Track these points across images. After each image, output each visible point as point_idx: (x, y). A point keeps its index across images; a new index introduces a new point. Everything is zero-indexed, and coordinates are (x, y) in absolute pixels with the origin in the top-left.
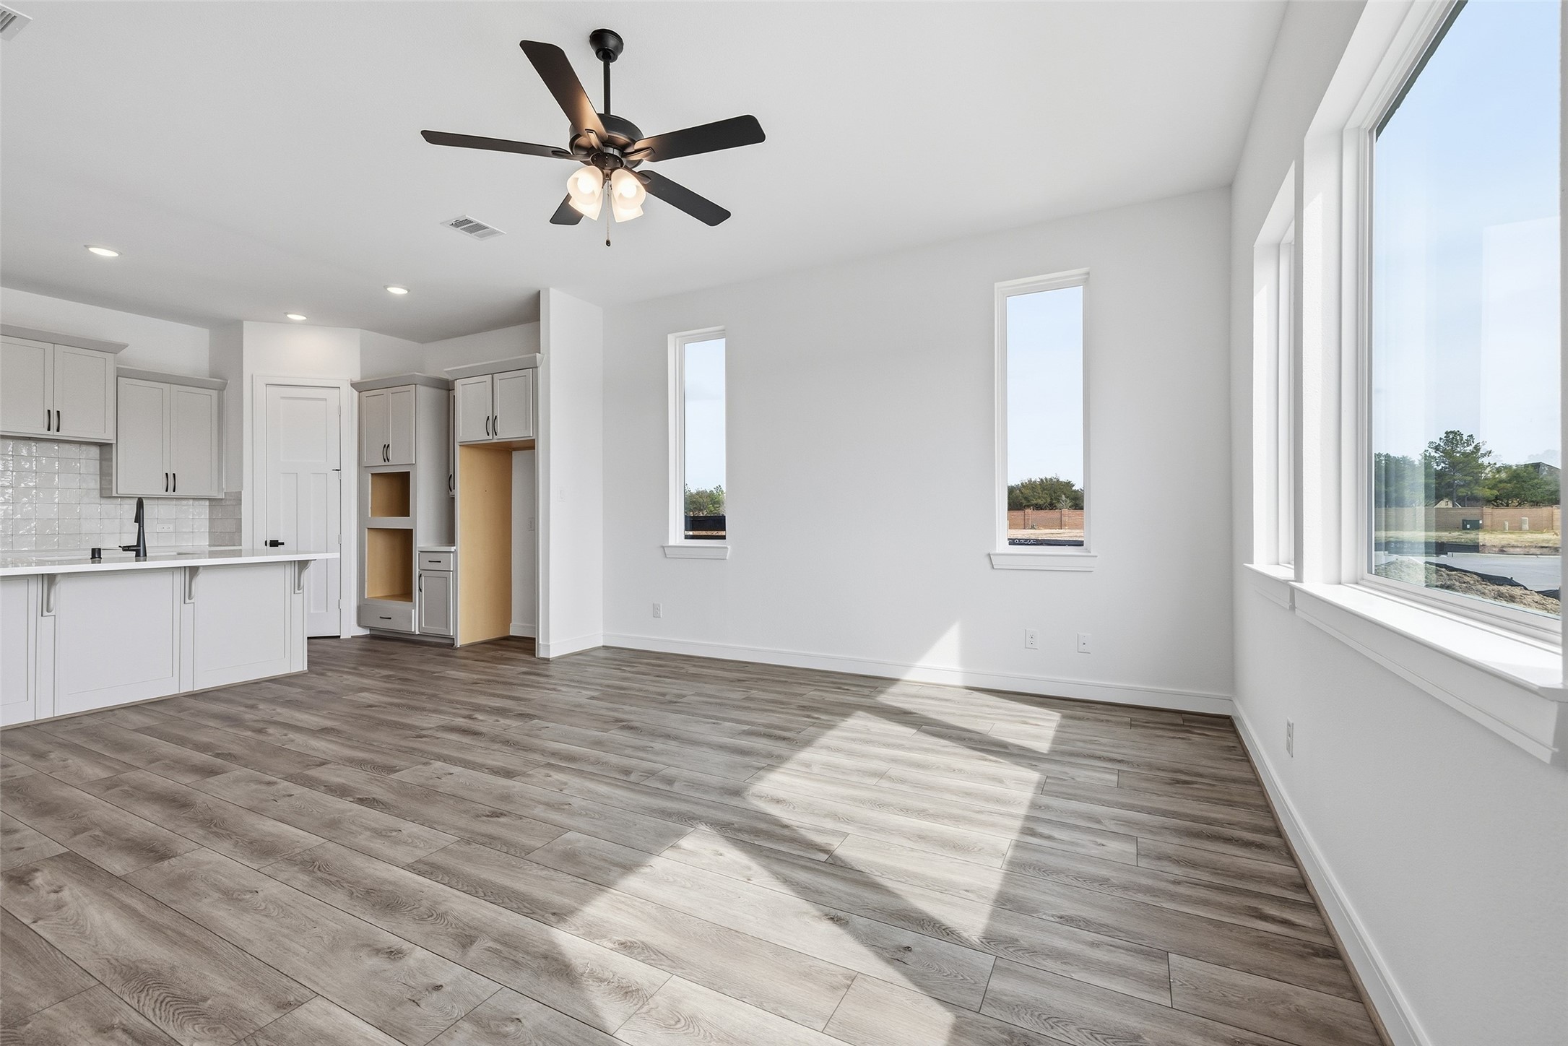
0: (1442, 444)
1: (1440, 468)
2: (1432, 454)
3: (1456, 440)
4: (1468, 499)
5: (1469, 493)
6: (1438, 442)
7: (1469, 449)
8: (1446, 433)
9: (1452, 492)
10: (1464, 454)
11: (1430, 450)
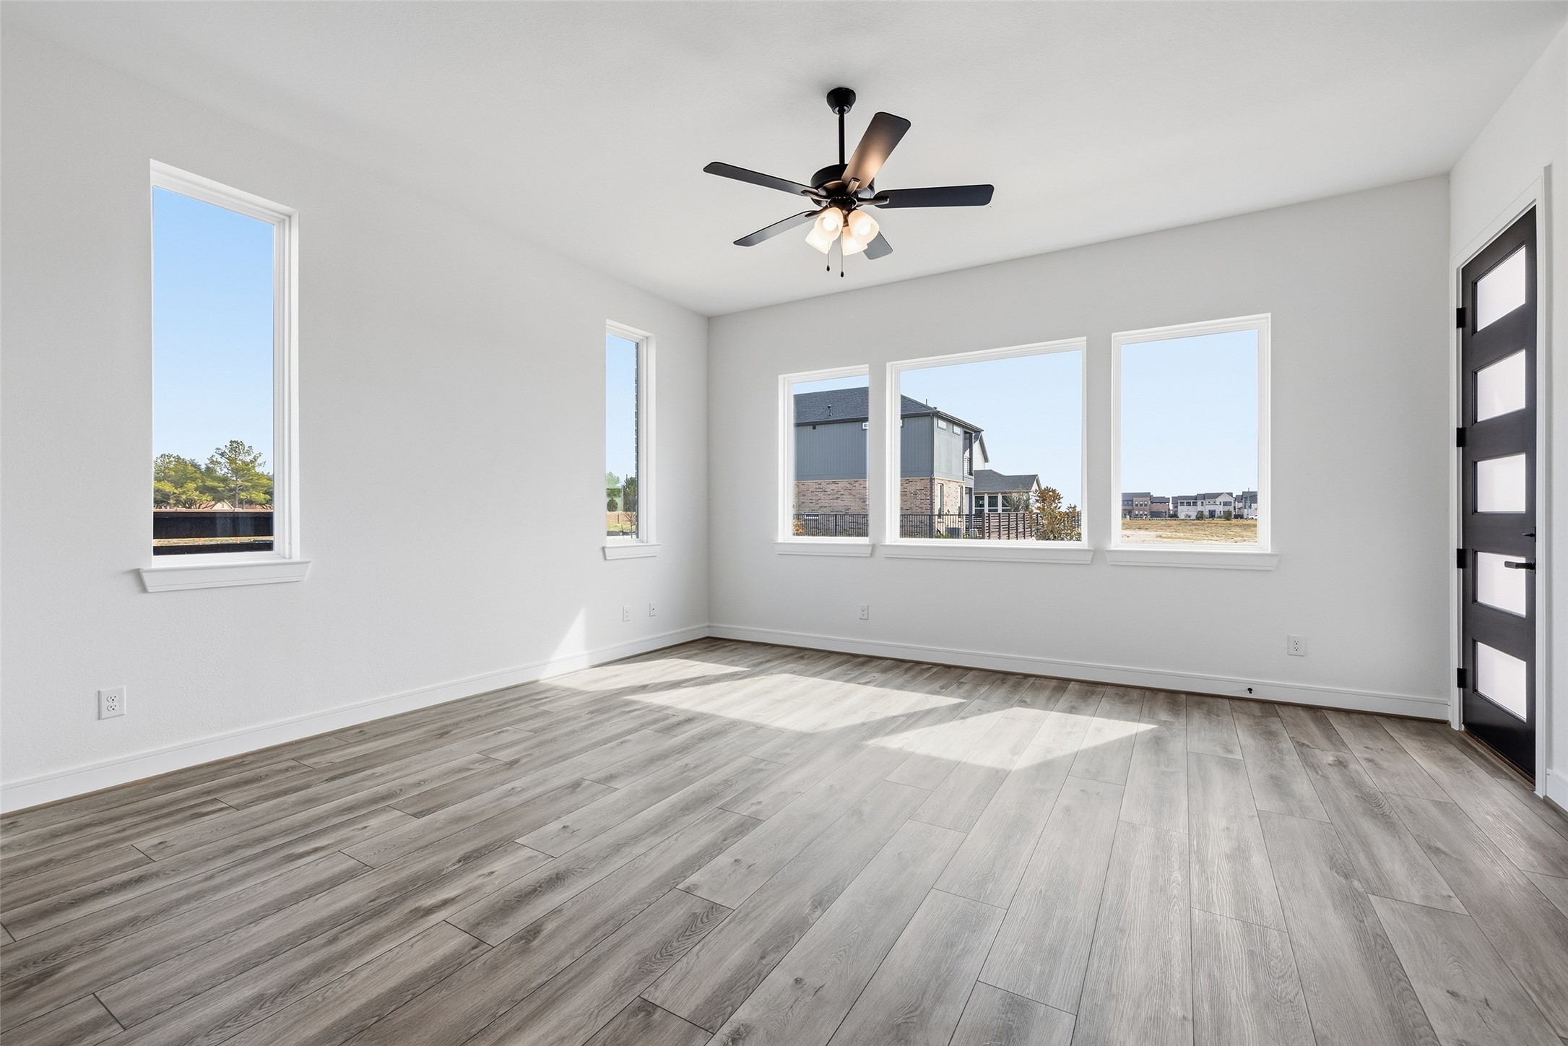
0: (227, 452)
1: (223, 472)
2: (218, 460)
3: (239, 449)
4: (246, 503)
5: (249, 497)
6: (224, 449)
7: (248, 459)
8: (231, 442)
9: (234, 495)
10: (243, 462)
11: (217, 456)
